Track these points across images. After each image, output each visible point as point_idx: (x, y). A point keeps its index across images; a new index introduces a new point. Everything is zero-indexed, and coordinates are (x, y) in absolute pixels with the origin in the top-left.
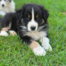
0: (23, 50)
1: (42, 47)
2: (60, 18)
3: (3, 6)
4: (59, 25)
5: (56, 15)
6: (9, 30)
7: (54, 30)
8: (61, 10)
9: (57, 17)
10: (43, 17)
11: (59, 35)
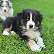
0: (23, 46)
1: (37, 44)
2: (50, 23)
3: (5, 11)
4: (50, 28)
5: (47, 21)
6: (10, 30)
7: (46, 32)
8: (50, 17)
9: (47, 22)
10: (39, 19)
11: (50, 36)
